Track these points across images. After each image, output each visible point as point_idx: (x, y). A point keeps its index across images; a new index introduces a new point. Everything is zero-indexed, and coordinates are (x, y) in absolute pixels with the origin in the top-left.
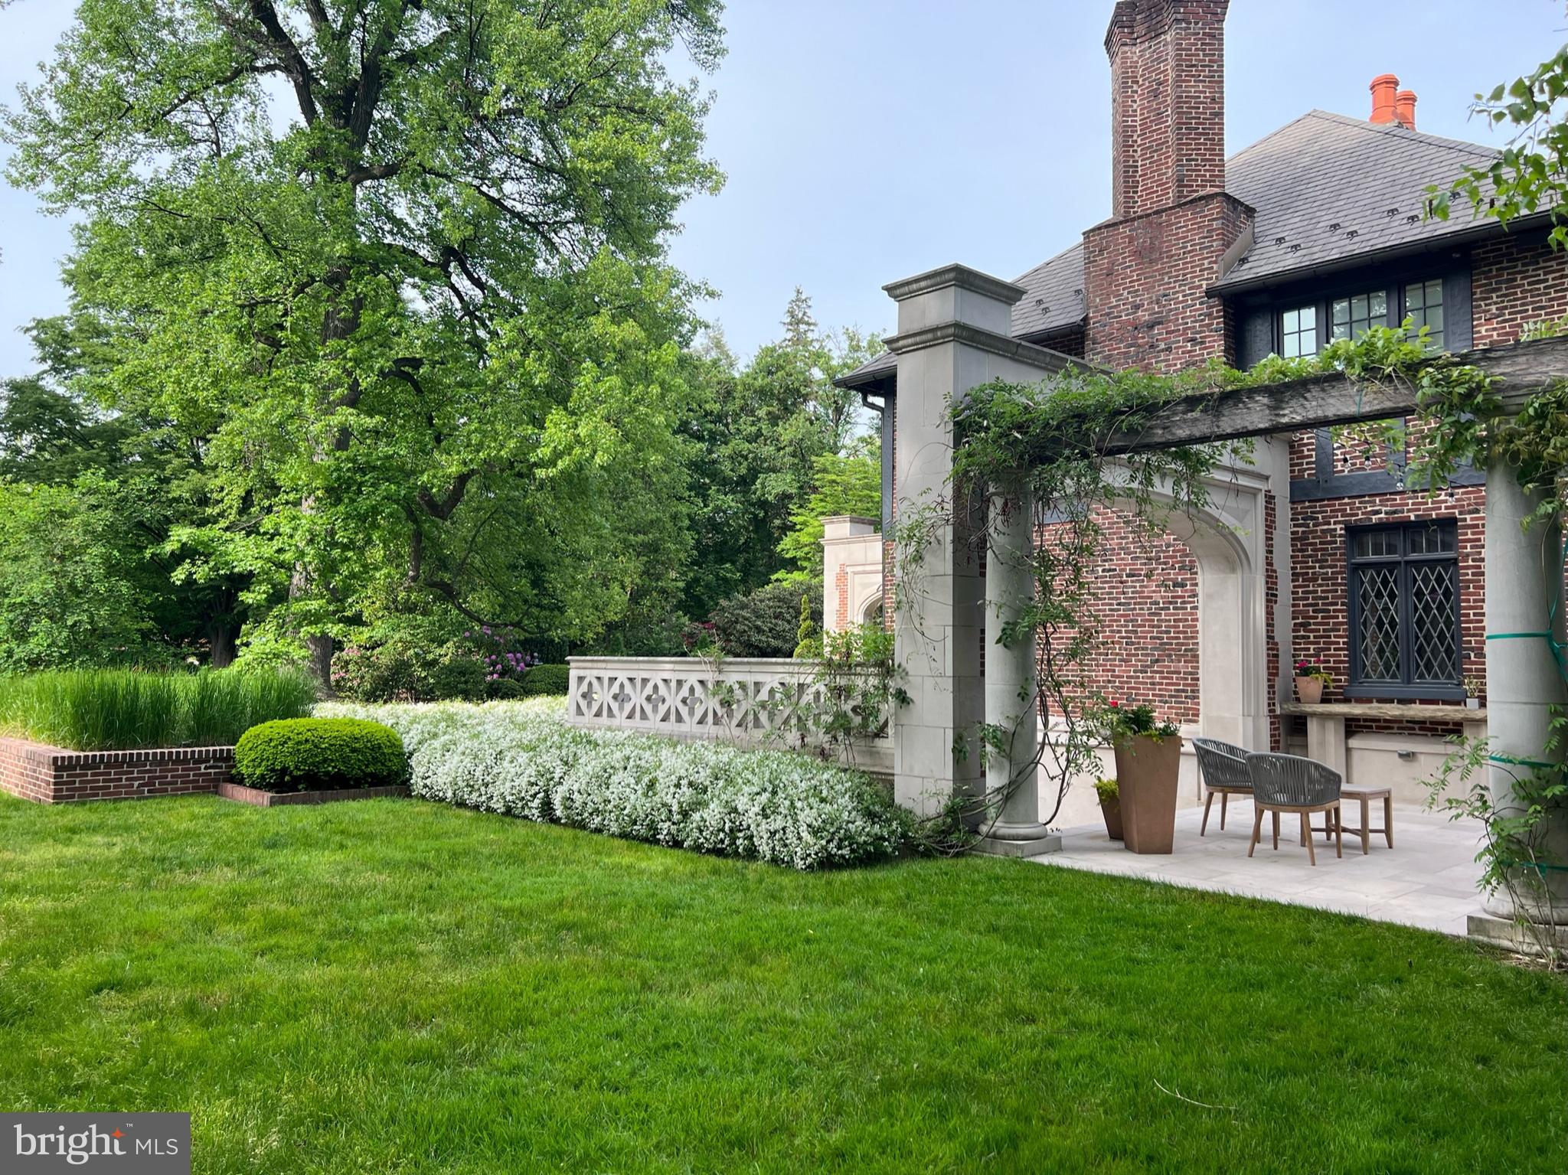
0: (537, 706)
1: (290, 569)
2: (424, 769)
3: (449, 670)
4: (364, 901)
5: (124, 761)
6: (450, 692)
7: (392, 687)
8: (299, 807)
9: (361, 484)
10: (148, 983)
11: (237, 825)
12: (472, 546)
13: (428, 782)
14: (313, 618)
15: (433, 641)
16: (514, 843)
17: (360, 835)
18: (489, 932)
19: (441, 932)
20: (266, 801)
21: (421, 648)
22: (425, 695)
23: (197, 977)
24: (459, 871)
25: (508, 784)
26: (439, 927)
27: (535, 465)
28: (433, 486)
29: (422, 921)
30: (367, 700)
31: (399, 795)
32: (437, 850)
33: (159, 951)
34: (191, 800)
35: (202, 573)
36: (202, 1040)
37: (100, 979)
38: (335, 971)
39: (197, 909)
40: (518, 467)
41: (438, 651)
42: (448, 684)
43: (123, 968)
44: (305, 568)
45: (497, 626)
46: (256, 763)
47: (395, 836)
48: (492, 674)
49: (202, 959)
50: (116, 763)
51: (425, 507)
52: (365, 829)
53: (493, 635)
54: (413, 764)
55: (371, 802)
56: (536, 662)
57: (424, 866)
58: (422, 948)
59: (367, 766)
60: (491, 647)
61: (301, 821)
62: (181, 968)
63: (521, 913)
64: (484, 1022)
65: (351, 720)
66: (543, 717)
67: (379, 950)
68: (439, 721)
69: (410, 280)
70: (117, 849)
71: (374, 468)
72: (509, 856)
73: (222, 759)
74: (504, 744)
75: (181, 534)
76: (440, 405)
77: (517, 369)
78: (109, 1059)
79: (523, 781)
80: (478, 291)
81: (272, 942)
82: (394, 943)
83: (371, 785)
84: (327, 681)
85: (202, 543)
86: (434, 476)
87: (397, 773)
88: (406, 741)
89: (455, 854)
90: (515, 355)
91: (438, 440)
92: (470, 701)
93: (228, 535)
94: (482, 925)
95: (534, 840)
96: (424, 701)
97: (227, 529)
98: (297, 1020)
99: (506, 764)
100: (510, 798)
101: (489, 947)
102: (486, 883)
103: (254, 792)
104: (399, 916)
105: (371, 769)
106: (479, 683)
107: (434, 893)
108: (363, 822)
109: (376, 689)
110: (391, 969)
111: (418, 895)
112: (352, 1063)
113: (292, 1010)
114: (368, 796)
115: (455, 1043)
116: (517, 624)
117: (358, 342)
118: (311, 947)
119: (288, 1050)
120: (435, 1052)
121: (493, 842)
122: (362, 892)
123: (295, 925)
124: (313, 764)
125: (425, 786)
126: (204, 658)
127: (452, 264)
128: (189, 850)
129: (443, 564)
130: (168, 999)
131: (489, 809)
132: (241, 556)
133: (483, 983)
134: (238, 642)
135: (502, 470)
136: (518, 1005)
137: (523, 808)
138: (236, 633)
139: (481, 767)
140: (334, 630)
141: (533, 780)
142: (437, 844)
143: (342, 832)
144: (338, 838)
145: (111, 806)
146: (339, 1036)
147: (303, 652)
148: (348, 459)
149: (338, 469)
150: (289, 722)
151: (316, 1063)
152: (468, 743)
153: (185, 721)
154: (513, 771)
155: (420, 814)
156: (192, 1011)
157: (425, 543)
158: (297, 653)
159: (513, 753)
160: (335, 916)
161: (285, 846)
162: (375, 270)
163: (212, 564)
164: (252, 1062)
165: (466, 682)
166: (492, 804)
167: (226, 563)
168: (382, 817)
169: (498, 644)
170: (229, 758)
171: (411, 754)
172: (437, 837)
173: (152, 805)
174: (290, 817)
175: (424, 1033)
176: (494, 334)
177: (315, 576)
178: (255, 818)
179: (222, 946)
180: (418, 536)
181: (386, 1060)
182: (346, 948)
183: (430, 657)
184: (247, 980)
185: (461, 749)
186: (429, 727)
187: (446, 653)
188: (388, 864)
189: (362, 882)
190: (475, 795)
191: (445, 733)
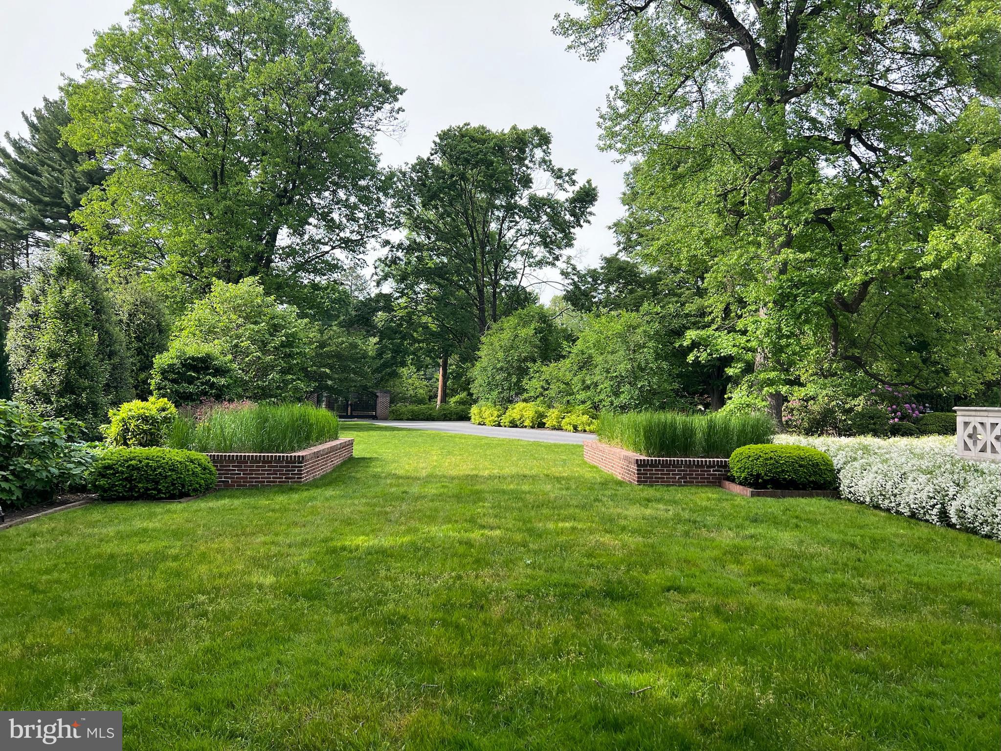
0: (931, 442)
1: (754, 352)
2: (848, 481)
3: (862, 415)
4: (814, 563)
5: (670, 464)
6: (863, 430)
7: (823, 426)
8: (769, 499)
9: (796, 296)
10: (693, 591)
11: (733, 506)
12: (873, 329)
13: (852, 490)
14: (771, 383)
15: (848, 396)
16: (919, 538)
17: (808, 520)
18: (905, 597)
19: (868, 591)
20: (749, 494)
21: (841, 400)
22: (846, 432)
23: (718, 592)
24: (879, 552)
25: (912, 496)
26: (867, 587)
27: (921, 269)
28: (844, 292)
29: (855, 581)
30: (807, 434)
31: (832, 497)
32: (861, 536)
33: (697, 574)
34: (707, 489)
35: (703, 357)
36: (724, 629)
37: (669, 584)
38: (798, 603)
39: (716, 553)
40: (907, 272)
41: (853, 403)
42: (862, 424)
43: (680, 580)
44: (764, 351)
45: (895, 385)
46: (742, 469)
47: (832, 524)
48: (893, 418)
49: (720, 582)
50: (666, 465)
51: (840, 307)
52: (811, 516)
53: (893, 391)
54: (841, 477)
55: (814, 500)
56: (928, 411)
57: (853, 545)
58: (856, 599)
59: (810, 476)
60: (893, 400)
61: (770, 508)
62: (709, 585)
63: (929, 588)
64: (905, 657)
65: (798, 446)
66: (936, 450)
67: (826, 596)
68: (857, 450)
69: (823, 157)
70: (671, 513)
71: (804, 284)
72: (916, 547)
73: (721, 466)
74: (906, 468)
75: (691, 335)
76: (846, 236)
77: (904, 202)
78: (676, 629)
79: (923, 495)
80: (871, 154)
81: (760, 579)
82: (837, 593)
83: (813, 489)
84: (781, 421)
85: (703, 339)
86: (845, 285)
87: (830, 482)
88: (835, 462)
89: (875, 540)
90: (903, 193)
91: (846, 259)
92: (879, 437)
93: (717, 334)
94: (899, 591)
95: (934, 537)
96: (845, 435)
97: (717, 330)
98: (778, 629)
99: (909, 482)
100: (915, 506)
101: (905, 607)
102: (899, 563)
103: (741, 487)
104: (838, 576)
105: (812, 479)
106: (885, 424)
107: (861, 565)
108: (810, 512)
109: (812, 427)
110: (836, 609)
111: (850, 564)
112: (815, 663)
113: (775, 622)
114: (811, 496)
115: (885, 667)
116: (911, 383)
117: (790, 204)
118: (783, 586)
119: (774, 646)
120: (871, 669)
121: (902, 536)
122: (813, 557)
123: (772, 571)
124: (775, 473)
125: (850, 492)
126: (707, 406)
127: (852, 139)
128: (708, 518)
129: (853, 343)
130: (704, 601)
131: (897, 512)
132: (725, 345)
133: (903, 630)
134: (726, 396)
135: (894, 276)
136: (930, 651)
137: (924, 514)
138: (724, 392)
139: (890, 483)
140: (784, 389)
141: (931, 495)
142: (862, 532)
143: (797, 517)
144: (795, 521)
145: (665, 488)
146: (805, 645)
147: (764, 403)
148: (788, 280)
149: (781, 287)
150: (759, 446)
151: (793, 658)
152: (880, 466)
153: (701, 443)
154: (915, 487)
155: (847, 510)
156: (718, 611)
157: (840, 330)
158: (760, 404)
159: (914, 474)
160: (796, 569)
161: (762, 522)
162: (800, 154)
163: (709, 351)
164: (754, 648)
165: (874, 424)
166: (900, 509)
167: (717, 350)
168: (822, 510)
169: (897, 398)
170: (725, 466)
171: (839, 471)
172: (861, 527)
173: (686, 490)
174: (764, 505)
175: (862, 655)
176: (885, 182)
177: (770, 355)
178: (743, 503)
179: (731, 577)
180: (835, 326)
181: (837, 667)
182: (805, 590)
183: (847, 406)
184: (748, 599)
185: (875, 469)
186: (850, 454)
187: (859, 403)
188: (827, 541)
189: (812, 550)
190: (887, 502)
191: (862, 458)
